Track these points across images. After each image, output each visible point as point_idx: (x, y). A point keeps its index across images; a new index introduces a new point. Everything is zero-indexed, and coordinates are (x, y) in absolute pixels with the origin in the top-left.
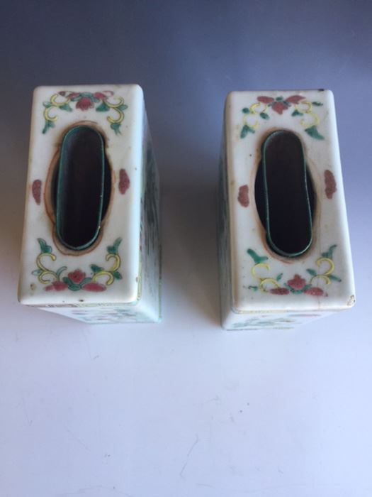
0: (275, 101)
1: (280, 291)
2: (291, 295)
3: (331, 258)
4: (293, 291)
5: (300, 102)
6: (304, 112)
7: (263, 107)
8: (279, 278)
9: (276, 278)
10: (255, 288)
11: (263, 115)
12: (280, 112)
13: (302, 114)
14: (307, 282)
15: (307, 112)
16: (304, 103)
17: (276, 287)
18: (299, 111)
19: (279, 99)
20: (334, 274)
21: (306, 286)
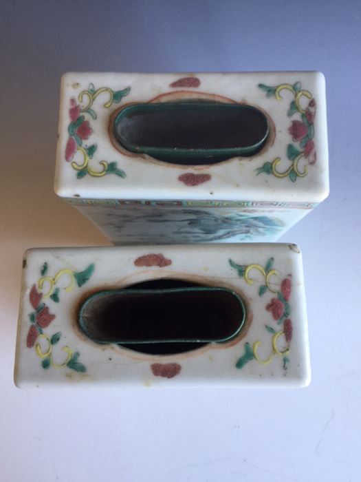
0: (35, 324)
1: (288, 331)
2: (292, 317)
3: (246, 267)
4: (286, 314)
5: (39, 291)
6: (54, 287)
7: (43, 340)
8: (271, 330)
9: (272, 334)
10: (285, 360)
11: (55, 339)
12: (52, 317)
13: (57, 290)
14: (275, 296)
15: (55, 284)
16: (41, 286)
17: (283, 334)
18: (52, 292)
19: (32, 318)
20: (264, 266)
21: (279, 299)
